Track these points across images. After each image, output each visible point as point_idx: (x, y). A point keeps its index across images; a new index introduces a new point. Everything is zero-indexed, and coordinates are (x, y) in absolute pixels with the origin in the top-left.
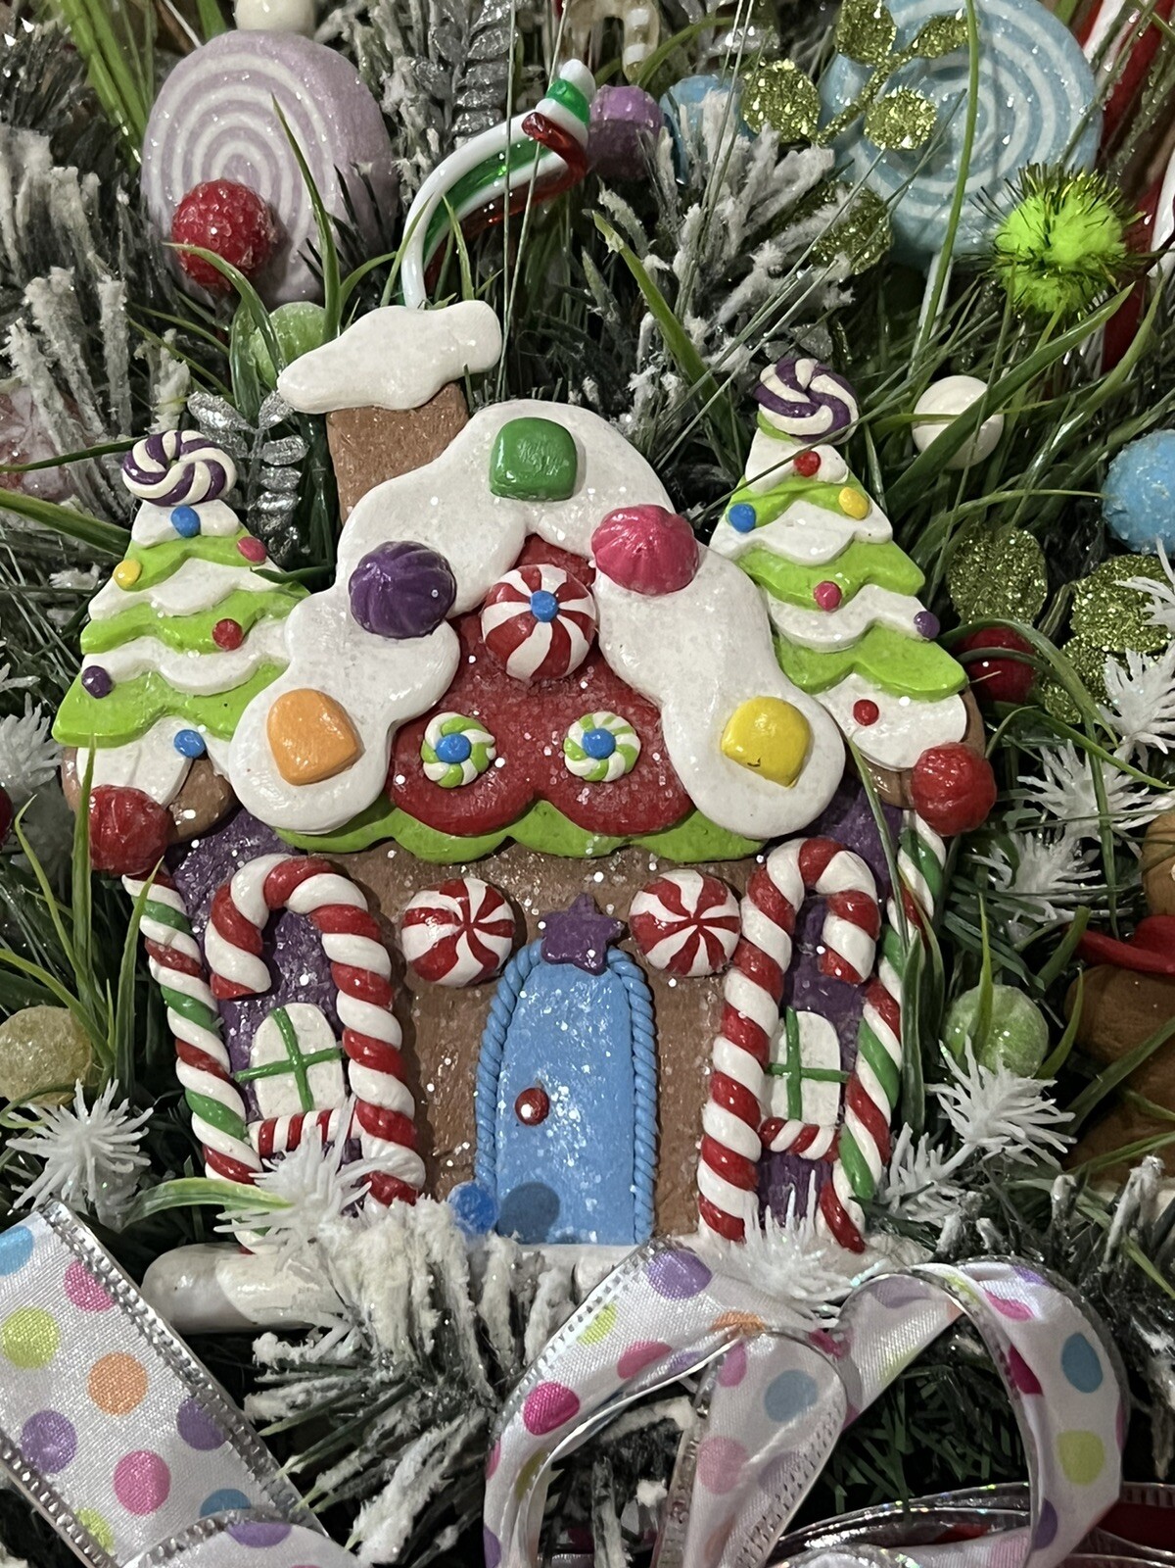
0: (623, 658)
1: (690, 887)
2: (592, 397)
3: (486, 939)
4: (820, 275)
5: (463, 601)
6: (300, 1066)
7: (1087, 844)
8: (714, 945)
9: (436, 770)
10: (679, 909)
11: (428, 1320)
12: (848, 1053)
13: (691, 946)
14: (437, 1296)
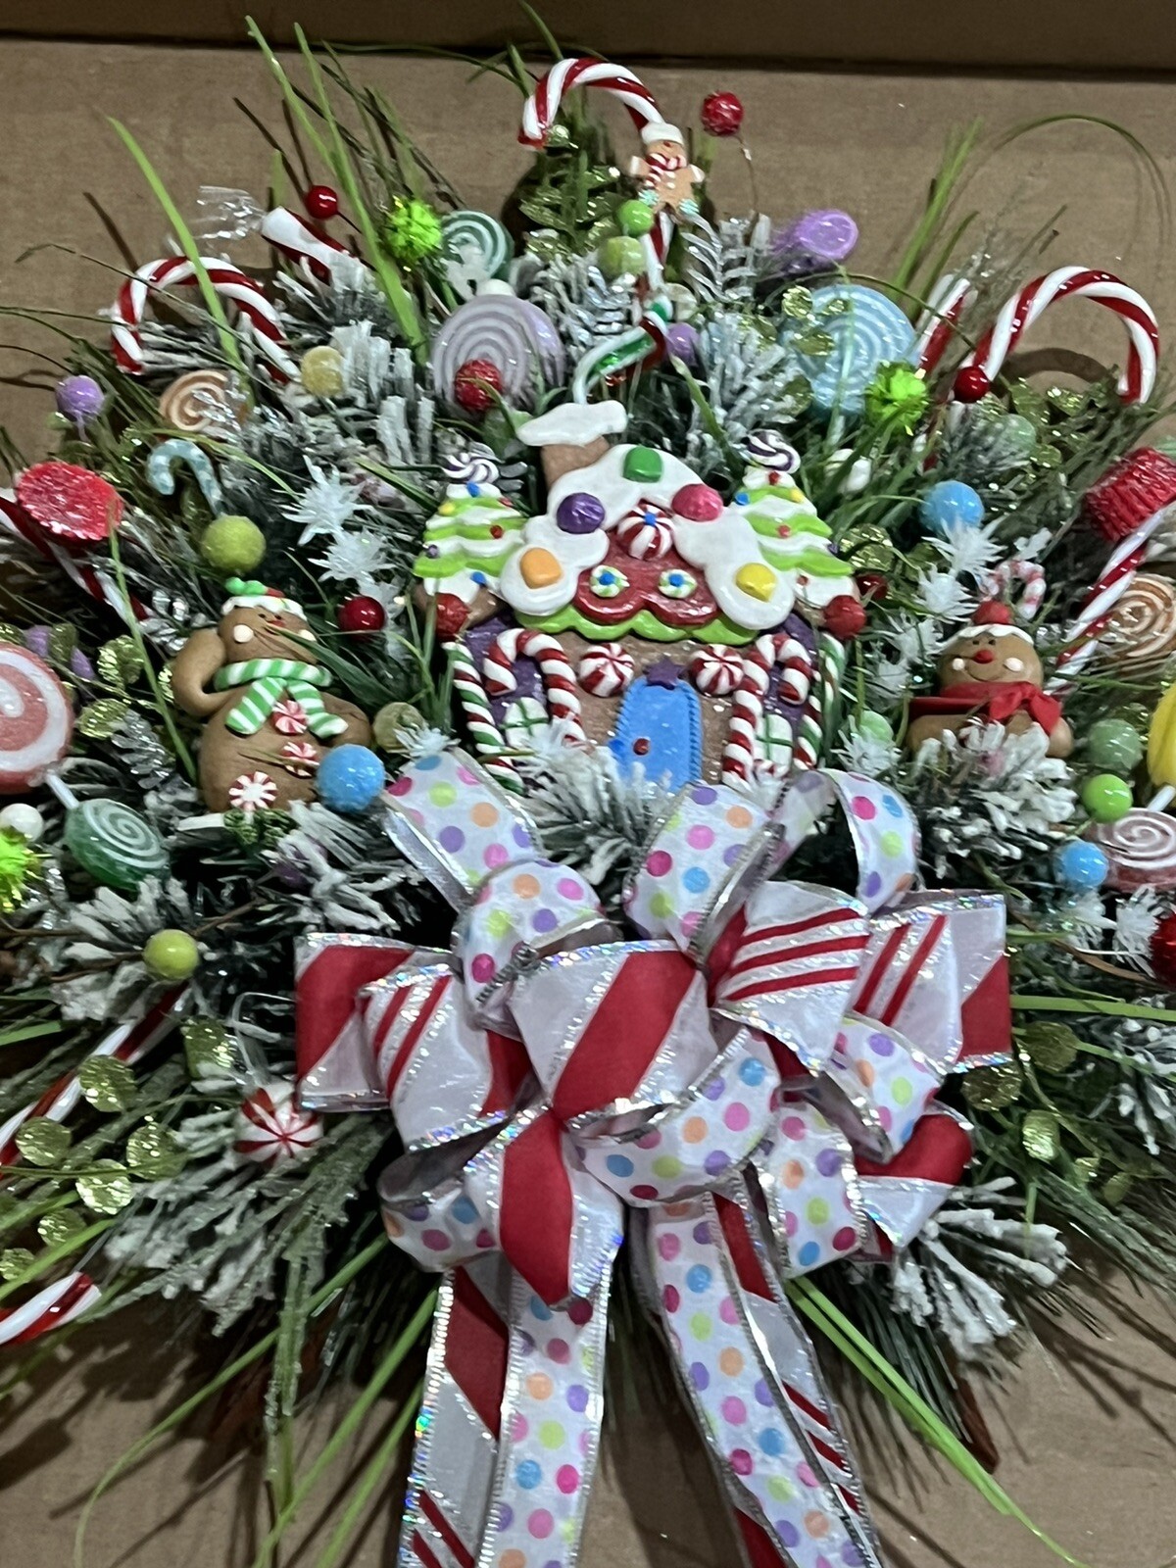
0: (687, 550)
1: (719, 650)
2: (669, 447)
3: (620, 667)
4: (779, 405)
5: (610, 520)
6: (528, 723)
7: (915, 669)
8: (731, 675)
9: (598, 589)
10: (713, 655)
11: (606, 796)
12: (796, 734)
13: (719, 674)
14: (608, 788)
